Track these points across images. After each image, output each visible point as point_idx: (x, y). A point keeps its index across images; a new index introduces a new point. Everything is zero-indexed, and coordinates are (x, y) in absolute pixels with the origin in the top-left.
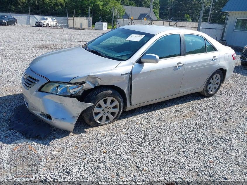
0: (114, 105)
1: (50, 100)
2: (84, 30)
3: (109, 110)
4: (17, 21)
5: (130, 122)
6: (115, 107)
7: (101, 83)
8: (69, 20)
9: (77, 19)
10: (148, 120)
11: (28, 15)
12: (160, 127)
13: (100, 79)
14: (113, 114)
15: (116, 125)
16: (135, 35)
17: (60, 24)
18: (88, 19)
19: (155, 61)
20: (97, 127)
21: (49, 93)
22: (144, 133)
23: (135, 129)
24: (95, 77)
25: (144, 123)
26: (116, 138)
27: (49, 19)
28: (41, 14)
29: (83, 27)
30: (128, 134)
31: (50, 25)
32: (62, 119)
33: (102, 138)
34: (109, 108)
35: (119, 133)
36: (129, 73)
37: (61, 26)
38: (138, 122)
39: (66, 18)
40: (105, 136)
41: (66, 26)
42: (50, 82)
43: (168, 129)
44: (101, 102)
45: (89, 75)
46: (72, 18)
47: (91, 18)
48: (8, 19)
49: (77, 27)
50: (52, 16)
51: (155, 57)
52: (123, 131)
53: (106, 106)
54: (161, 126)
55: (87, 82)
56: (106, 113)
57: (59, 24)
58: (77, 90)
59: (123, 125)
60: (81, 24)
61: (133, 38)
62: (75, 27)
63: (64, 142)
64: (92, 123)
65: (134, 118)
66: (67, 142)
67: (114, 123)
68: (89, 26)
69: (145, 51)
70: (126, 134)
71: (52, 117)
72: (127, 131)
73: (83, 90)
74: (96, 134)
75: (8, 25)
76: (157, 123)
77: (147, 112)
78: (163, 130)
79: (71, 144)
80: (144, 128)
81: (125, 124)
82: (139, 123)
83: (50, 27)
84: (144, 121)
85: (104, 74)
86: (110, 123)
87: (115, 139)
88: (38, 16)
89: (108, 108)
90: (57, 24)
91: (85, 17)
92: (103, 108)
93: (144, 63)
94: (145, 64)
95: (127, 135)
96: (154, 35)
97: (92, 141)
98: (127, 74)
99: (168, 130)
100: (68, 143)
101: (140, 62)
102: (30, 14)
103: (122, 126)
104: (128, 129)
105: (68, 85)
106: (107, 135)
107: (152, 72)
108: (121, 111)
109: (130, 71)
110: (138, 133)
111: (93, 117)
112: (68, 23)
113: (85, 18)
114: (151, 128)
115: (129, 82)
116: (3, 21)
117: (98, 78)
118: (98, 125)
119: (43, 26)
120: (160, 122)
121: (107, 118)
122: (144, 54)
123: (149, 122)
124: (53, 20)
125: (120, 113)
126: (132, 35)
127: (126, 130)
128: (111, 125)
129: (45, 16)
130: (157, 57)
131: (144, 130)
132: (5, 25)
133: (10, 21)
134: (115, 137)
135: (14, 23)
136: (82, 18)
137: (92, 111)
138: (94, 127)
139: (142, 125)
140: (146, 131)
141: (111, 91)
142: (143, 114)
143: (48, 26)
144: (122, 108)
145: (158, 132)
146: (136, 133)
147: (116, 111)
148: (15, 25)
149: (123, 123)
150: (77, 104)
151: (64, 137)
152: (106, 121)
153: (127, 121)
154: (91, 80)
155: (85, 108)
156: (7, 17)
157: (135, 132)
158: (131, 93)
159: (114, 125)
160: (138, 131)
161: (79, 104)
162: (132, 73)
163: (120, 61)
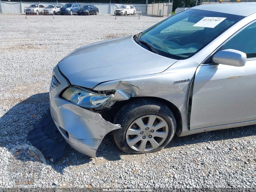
0: (159, 126)
1: (69, 111)
2: (162, 17)
3: (151, 134)
4: (98, 10)
5: (184, 156)
6: (161, 130)
7: (138, 93)
8: (148, 7)
9: (156, 5)
10: (215, 157)
11: (109, 4)
12: (234, 174)
13: (138, 88)
14: (158, 139)
15: (161, 157)
16: (210, 18)
17: (139, 12)
18: (168, 5)
19: (238, 62)
20: (132, 155)
21: (69, 101)
22: (202, 182)
23: (189, 170)
24: (129, 85)
25: (207, 161)
26: (154, 183)
27: (128, 6)
28: (122, 2)
29: (162, 15)
30: (175, 178)
31: (128, 13)
32: (81, 140)
33: (132, 178)
34: (152, 131)
35: (160, 174)
36: (189, 80)
37: (140, 14)
38: (198, 157)
39: (145, 5)
40: (138, 175)
41: (144, 13)
42: (71, 86)
43: (250, 182)
44: (139, 121)
45: (120, 82)
46: (151, 5)
47: (171, 4)
48: (91, 9)
49: (156, 14)
50: (132, 3)
51: (240, 55)
52: (168, 171)
53: (146, 127)
54: (236, 172)
55: (118, 91)
56: (147, 137)
57: (137, 12)
58: (102, 102)
59: (172, 158)
60: (160, 11)
61: (206, 22)
62: (153, 14)
63: (79, 174)
64: (124, 148)
65: (192, 149)
66: (82, 173)
67: (159, 152)
68: (168, 13)
69: (223, 45)
70: (171, 178)
71: (69, 135)
72: (174, 173)
73: (114, 101)
74: (126, 169)
75: (90, 15)
76: (229, 165)
77: (216, 140)
78: (238, 182)
79: (85, 179)
80: (205, 172)
81: (175, 158)
82: (199, 159)
83: (128, 15)
84: (208, 158)
85: (144, 79)
86: (152, 152)
87: (151, 184)
88: (118, 4)
89: (150, 130)
90: (136, 12)
91: (165, 2)
92: (141, 130)
93: (218, 64)
94: (220, 66)
95: (172, 181)
96: (242, 18)
97: (116, 181)
98: (185, 81)
99: (248, 183)
100: (82, 176)
101: (210, 62)
102: (111, 3)
103: (170, 160)
104: (176, 169)
105: (91, 94)
106: (141, 174)
107: (231, 79)
108: (172, 136)
109: (191, 77)
110: (193, 180)
111: (126, 141)
112: (146, 10)
113: (165, 4)
114: (218, 173)
115: (188, 95)
116: (86, 11)
117: (134, 86)
118: (133, 152)
119: (122, 14)
120: (236, 164)
121: (149, 144)
122: (220, 50)
123: (217, 161)
124: (131, 7)
125: (170, 139)
126: (205, 18)
127: (173, 169)
128: (153, 155)
129: (125, 4)
130: (244, 55)
131: (204, 175)
132: (88, 15)
133: (92, 11)
134: (152, 181)
135: (96, 13)
136: (162, 4)
137: (125, 133)
138: (127, 154)
139: (202, 164)
140: (207, 180)
141: (158, 107)
142: (209, 143)
143: (126, 14)
144: (173, 132)
145: (229, 185)
146: (188, 180)
147: (163, 135)
148: (96, 14)
149: (173, 154)
150: (100, 122)
151: (82, 164)
152: (146, 148)
153: (180, 152)
154: (126, 88)
155: (110, 130)
156: (89, 7)
157: (187, 176)
158: (189, 111)
159: (158, 156)
160: (193, 176)
161: (103, 123)
162: (194, 80)
163: (177, 60)
